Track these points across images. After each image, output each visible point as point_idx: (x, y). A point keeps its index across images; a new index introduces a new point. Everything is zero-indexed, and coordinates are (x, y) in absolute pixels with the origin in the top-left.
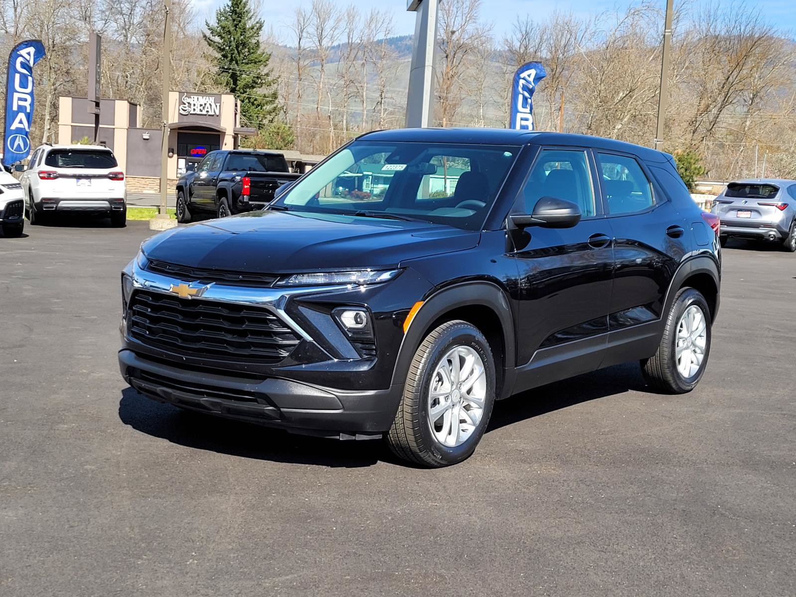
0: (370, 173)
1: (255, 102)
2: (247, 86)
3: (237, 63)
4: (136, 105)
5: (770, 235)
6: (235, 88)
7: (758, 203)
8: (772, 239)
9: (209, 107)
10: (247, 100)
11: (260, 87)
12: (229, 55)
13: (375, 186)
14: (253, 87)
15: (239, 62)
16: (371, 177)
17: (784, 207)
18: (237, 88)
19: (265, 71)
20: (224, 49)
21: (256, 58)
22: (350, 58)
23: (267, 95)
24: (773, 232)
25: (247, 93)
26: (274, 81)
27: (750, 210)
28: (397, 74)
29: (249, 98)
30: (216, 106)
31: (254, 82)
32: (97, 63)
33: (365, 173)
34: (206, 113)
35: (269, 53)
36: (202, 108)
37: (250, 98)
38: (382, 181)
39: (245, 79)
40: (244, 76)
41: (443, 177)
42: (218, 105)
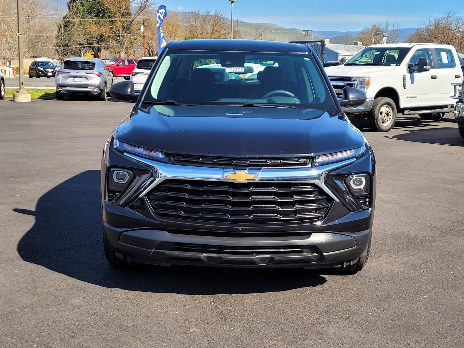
5: (95, 91)
7: (86, 73)
8: (95, 94)
17: (100, 75)
24: (96, 90)
27: (81, 77)
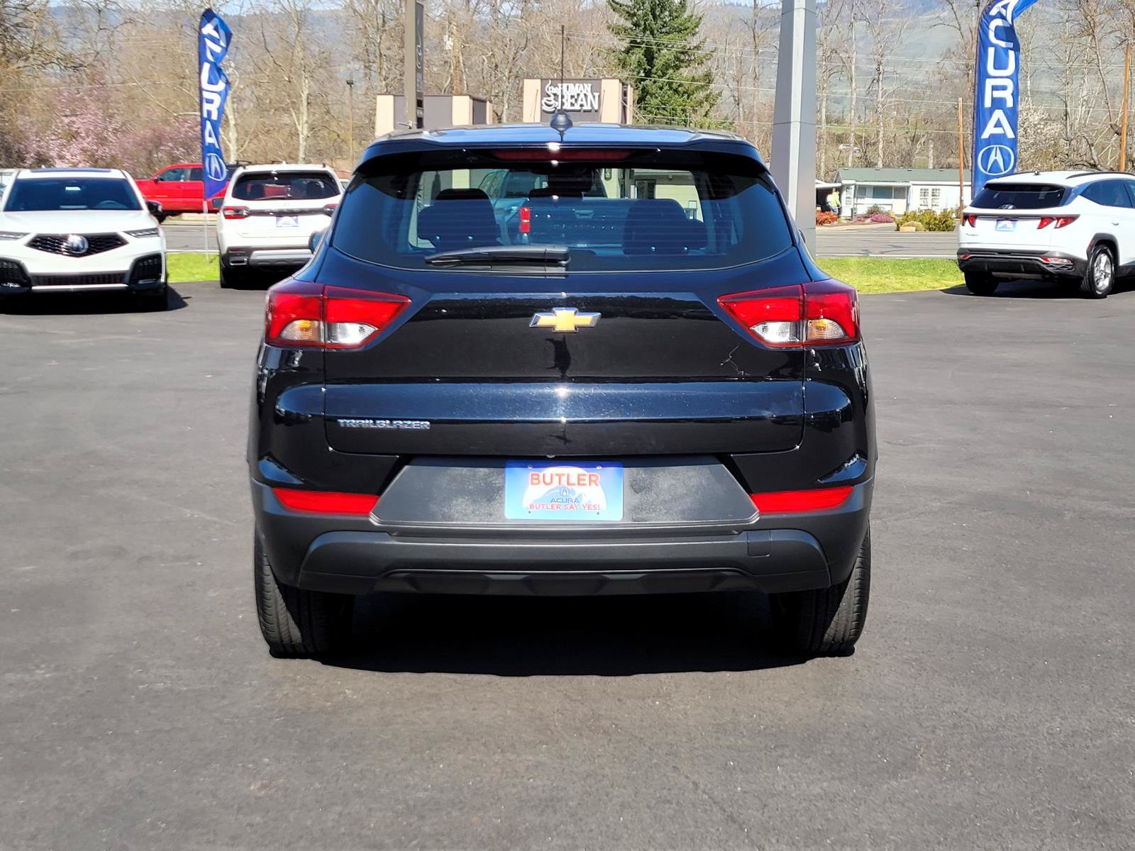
0: (853, 182)
1: (680, 89)
2: (667, 66)
3: (652, 33)
4: (485, 102)
6: (650, 70)
9: (584, 99)
10: (667, 87)
11: (686, 67)
12: (643, 23)
13: (860, 201)
14: (677, 68)
15: (655, 32)
16: (853, 187)
18: (654, 70)
19: (694, 42)
20: (635, 15)
21: (681, 25)
22: (830, 17)
23: (696, 78)
25: (668, 76)
26: (709, 56)
28: (902, 36)
29: (670, 84)
30: (594, 97)
31: (677, 59)
32: (417, 43)
33: (844, 182)
34: (579, 108)
35: (699, 16)
36: (573, 101)
37: (672, 83)
38: (870, 192)
39: (665, 56)
40: (664, 51)
41: (959, 183)
42: (596, 94)
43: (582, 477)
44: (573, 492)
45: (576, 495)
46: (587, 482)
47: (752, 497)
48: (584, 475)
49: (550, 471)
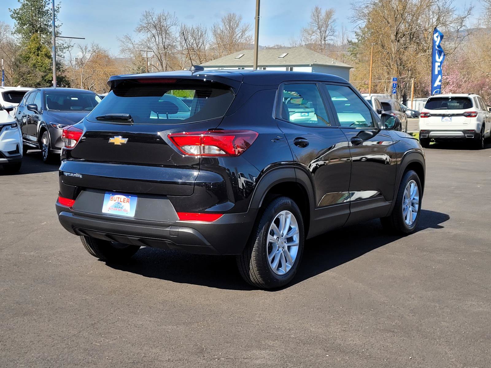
43: (124, 199)
44: (121, 204)
45: (122, 206)
46: (126, 201)
47: (177, 213)
48: (125, 199)
49: (116, 196)
